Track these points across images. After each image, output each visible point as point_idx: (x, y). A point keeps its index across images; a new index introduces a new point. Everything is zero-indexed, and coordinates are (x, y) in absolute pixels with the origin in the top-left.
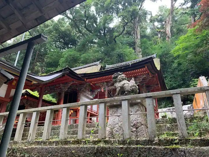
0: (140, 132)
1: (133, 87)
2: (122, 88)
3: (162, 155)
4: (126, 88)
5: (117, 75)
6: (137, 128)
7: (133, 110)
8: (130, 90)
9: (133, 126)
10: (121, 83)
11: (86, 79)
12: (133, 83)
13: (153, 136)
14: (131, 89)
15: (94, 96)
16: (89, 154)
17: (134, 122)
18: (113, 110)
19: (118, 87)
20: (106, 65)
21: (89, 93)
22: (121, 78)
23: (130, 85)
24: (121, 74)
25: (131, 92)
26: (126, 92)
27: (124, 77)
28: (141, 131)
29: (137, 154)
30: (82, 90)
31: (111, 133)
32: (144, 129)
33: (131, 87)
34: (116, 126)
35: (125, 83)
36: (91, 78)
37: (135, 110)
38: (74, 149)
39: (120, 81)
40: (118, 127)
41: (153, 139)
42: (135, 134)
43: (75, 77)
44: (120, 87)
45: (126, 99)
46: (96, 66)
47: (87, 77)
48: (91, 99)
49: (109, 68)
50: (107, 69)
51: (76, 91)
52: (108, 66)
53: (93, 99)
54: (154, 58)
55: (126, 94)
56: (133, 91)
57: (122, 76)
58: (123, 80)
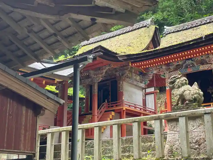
0: (203, 149)
1: (195, 95)
2: (182, 96)
4: (186, 97)
5: (174, 79)
6: (199, 145)
7: (195, 125)
9: (196, 142)
10: (180, 89)
12: (195, 89)
13: (211, 154)
14: (193, 98)
15: (147, 84)
17: (196, 138)
18: (172, 124)
19: (177, 95)
21: (138, 78)
22: (180, 83)
23: (192, 92)
24: (180, 78)
25: (193, 102)
26: (187, 102)
27: (185, 81)
28: (204, 148)
31: (171, 151)
33: (193, 95)
34: (176, 143)
35: (186, 89)
37: (198, 124)
39: (179, 87)
40: (178, 144)
41: (211, 157)
42: (198, 151)
44: (179, 95)
45: (184, 116)
46: (146, 28)
47: (133, 61)
48: (142, 89)
49: (170, 33)
50: (167, 34)
51: (115, 78)
52: (167, 28)
53: (145, 89)
55: (187, 104)
56: (195, 100)
57: (182, 80)
58: (183, 86)
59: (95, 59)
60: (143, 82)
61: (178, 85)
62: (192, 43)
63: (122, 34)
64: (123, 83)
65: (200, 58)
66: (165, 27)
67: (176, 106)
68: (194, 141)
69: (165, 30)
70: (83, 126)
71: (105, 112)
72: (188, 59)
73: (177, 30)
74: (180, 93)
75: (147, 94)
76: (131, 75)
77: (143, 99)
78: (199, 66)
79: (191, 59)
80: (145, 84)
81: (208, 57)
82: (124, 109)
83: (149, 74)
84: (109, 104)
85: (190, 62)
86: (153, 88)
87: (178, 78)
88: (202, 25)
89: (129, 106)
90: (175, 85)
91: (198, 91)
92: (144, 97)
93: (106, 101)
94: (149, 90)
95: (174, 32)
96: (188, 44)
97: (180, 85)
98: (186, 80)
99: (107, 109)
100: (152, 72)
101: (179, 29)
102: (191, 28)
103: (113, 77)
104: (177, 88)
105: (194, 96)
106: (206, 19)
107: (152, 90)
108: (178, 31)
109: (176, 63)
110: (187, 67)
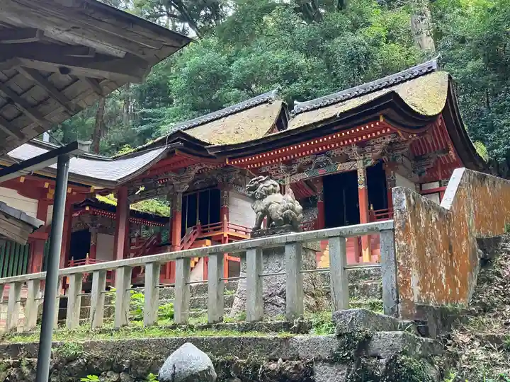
1: (287, 211)
2: (266, 212)
4: (272, 214)
8: (280, 218)
9: (280, 294)
10: (263, 201)
12: (288, 201)
14: (283, 216)
17: (282, 286)
19: (258, 212)
22: (264, 189)
23: (282, 206)
24: (265, 181)
25: (283, 223)
26: (273, 223)
27: (272, 187)
30: (231, 181)
33: (283, 211)
35: (272, 201)
36: (241, 157)
39: (263, 197)
42: (282, 310)
44: (262, 211)
45: (254, 248)
46: (268, 104)
47: (230, 156)
49: (301, 112)
50: (297, 114)
51: (215, 186)
52: (298, 105)
54: (430, 72)
55: (273, 226)
57: (267, 185)
58: (269, 195)
59: (174, 152)
61: (261, 194)
62: (320, 126)
64: (228, 194)
65: (337, 152)
66: (295, 102)
68: (278, 292)
69: (295, 107)
70: (102, 266)
72: (320, 154)
73: (312, 107)
74: (263, 208)
76: (243, 180)
78: (337, 164)
79: (323, 153)
81: (351, 150)
82: (225, 235)
84: (203, 228)
85: (322, 158)
87: (262, 182)
89: (236, 230)
90: (257, 194)
91: (290, 204)
93: (199, 223)
95: (307, 111)
96: (314, 127)
97: (264, 194)
98: (275, 186)
99: (200, 235)
101: (315, 106)
102: (334, 103)
104: (260, 199)
105: (284, 213)
106: (357, 90)
108: (314, 109)
109: (301, 161)
110: (319, 167)
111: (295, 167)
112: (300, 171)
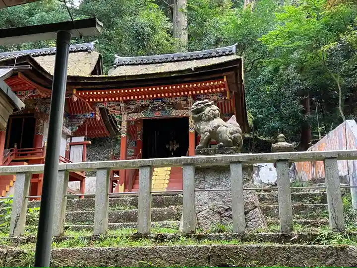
0: (253, 220)
1: (236, 135)
2: (214, 133)
3: (324, 257)
4: (221, 136)
8: (229, 140)
10: (211, 123)
11: (78, 90)
12: (235, 126)
13: (288, 228)
14: (233, 138)
15: (74, 130)
16: (197, 258)
19: (206, 132)
20: (116, 56)
22: (212, 113)
23: (230, 130)
25: (232, 144)
26: (221, 143)
28: (254, 218)
29: (285, 257)
32: (259, 216)
33: (231, 134)
34: (204, 208)
35: (220, 124)
38: (164, 251)
39: (209, 119)
40: (208, 210)
43: (42, 81)
44: (210, 132)
46: (87, 53)
47: (80, 87)
48: (66, 137)
49: (123, 65)
50: (118, 66)
51: (33, 114)
52: (119, 58)
53: (71, 137)
54: (231, 54)
55: (221, 146)
56: (235, 141)
57: (213, 109)
58: (215, 118)
59: (17, 74)
60: (70, 127)
61: (209, 116)
62: (174, 75)
63: (49, 54)
65: (172, 100)
67: (203, 149)
69: (116, 59)
71: (13, 161)
72: (157, 99)
73: (133, 63)
74: (210, 129)
75: (72, 145)
77: (66, 151)
78: (171, 110)
79: (160, 99)
80: (72, 130)
83: (80, 117)
84: (19, 151)
85: (159, 103)
86: (84, 137)
87: (207, 105)
88: (168, 62)
90: (204, 115)
92: (68, 149)
93: (16, 146)
94: (76, 140)
95: (128, 65)
96: (168, 76)
97: (211, 116)
99: (15, 157)
100: (84, 116)
103: (29, 112)
104: (206, 121)
105: (233, 135)
106: (172, 56)
107: (81, 139)
109: (139, 103)
110: (154, 110)
111: (132, 108)
112: (136, 111)
